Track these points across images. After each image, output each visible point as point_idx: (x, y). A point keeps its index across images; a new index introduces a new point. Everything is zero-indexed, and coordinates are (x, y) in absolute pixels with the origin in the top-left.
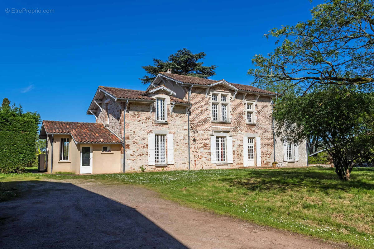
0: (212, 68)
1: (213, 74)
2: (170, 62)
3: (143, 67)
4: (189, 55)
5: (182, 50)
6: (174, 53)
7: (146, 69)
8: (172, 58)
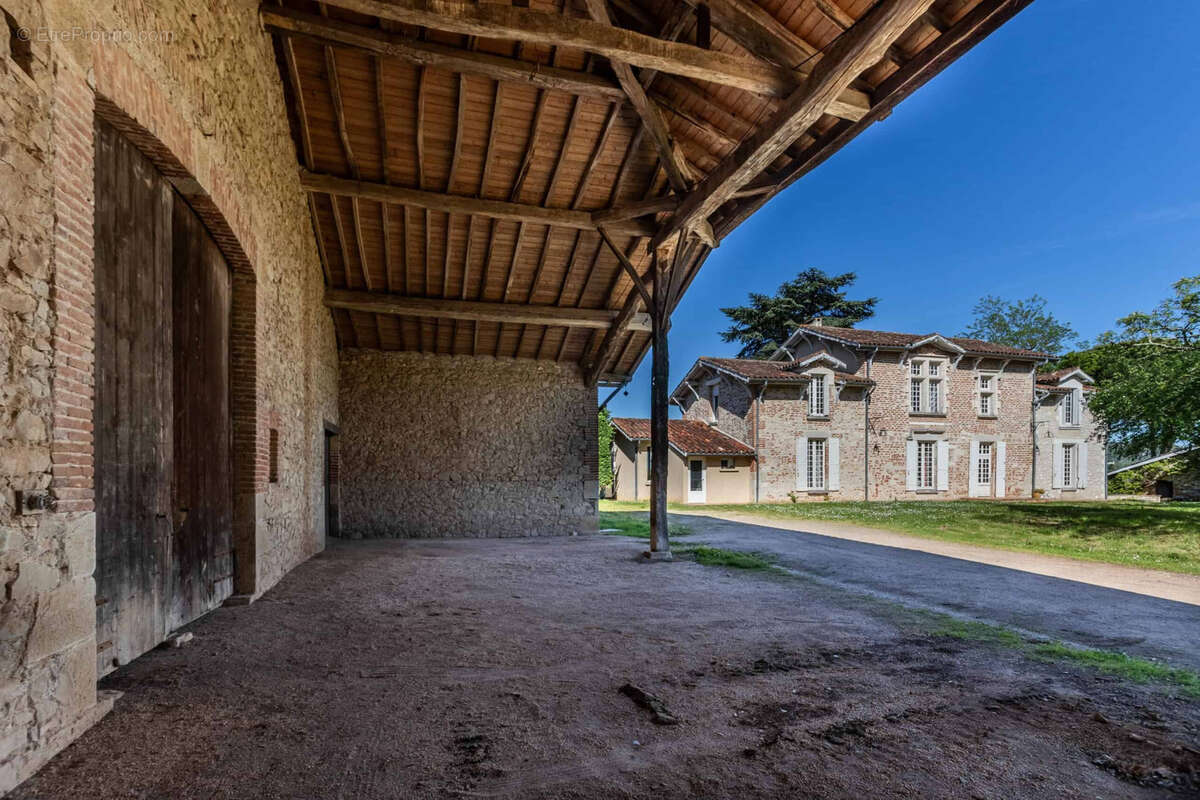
0: (870, 303)
1: (869, 314)
2: (782, 298)
3: (723, 310)
4: (821, 280)
5: (808, 271)
6: (791, 279)
7: (730, 313)
8: (788, 291)
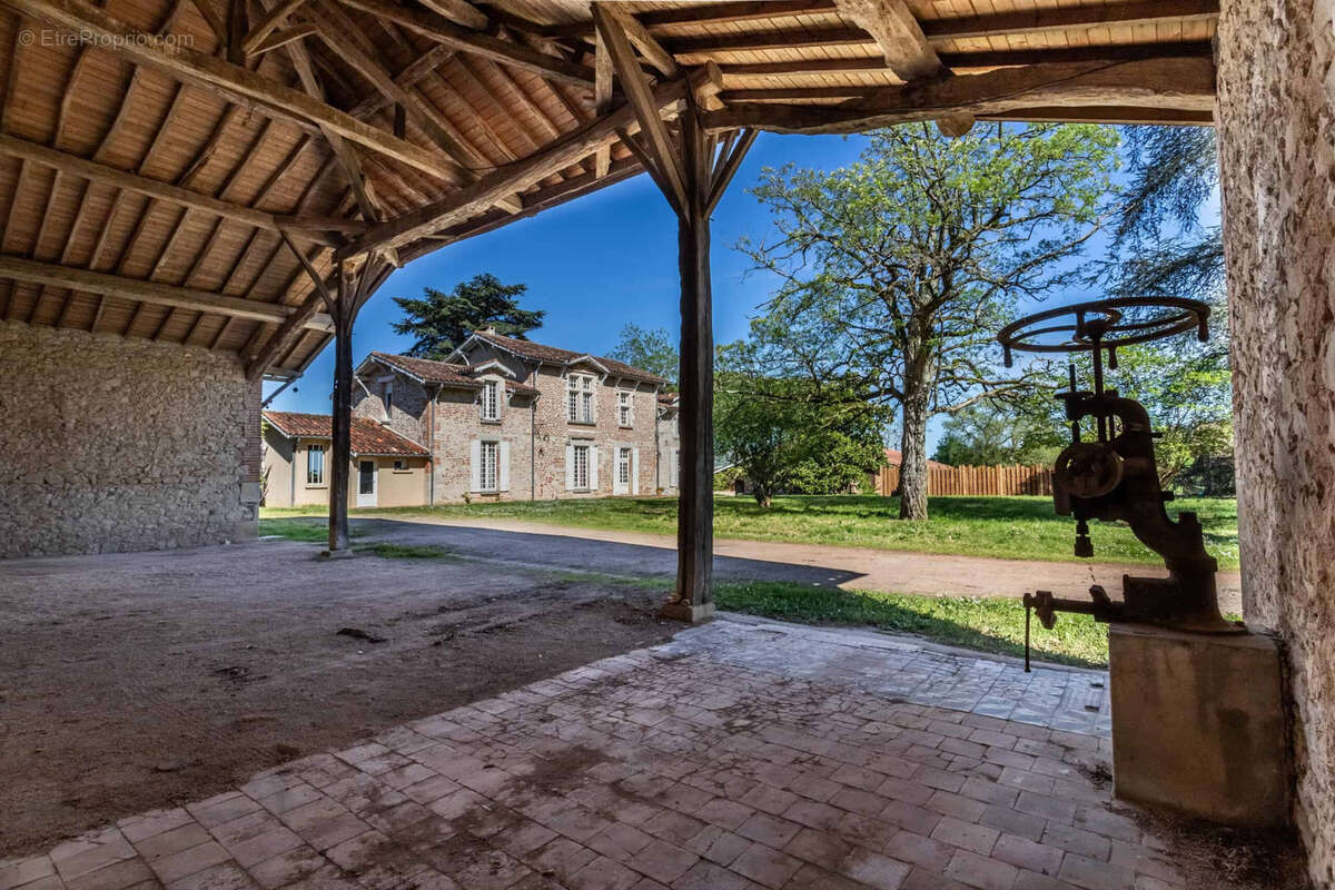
0: (539, 314)
1: (539, 325)
2: (458, 297)
3: (395, 299)
4: (495, 287)
5: (483, 275)
6: (468, 281)
7: (404, 303)
8: (464, 291)
